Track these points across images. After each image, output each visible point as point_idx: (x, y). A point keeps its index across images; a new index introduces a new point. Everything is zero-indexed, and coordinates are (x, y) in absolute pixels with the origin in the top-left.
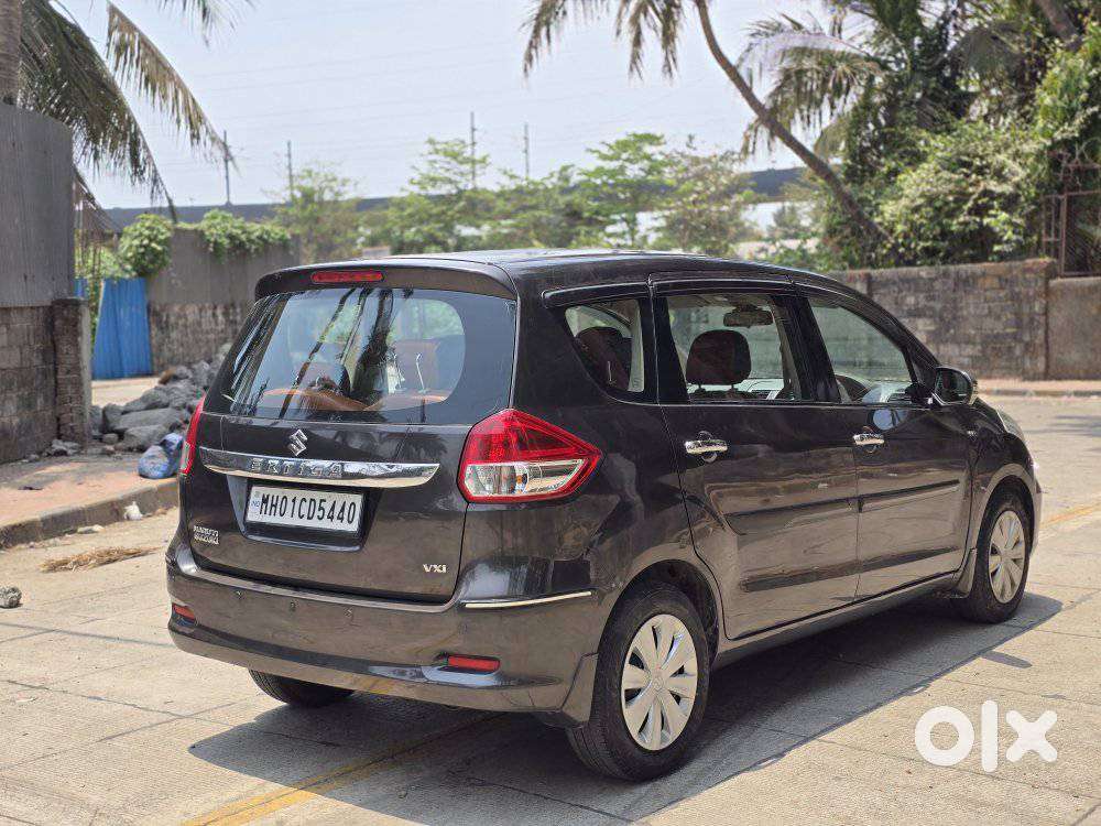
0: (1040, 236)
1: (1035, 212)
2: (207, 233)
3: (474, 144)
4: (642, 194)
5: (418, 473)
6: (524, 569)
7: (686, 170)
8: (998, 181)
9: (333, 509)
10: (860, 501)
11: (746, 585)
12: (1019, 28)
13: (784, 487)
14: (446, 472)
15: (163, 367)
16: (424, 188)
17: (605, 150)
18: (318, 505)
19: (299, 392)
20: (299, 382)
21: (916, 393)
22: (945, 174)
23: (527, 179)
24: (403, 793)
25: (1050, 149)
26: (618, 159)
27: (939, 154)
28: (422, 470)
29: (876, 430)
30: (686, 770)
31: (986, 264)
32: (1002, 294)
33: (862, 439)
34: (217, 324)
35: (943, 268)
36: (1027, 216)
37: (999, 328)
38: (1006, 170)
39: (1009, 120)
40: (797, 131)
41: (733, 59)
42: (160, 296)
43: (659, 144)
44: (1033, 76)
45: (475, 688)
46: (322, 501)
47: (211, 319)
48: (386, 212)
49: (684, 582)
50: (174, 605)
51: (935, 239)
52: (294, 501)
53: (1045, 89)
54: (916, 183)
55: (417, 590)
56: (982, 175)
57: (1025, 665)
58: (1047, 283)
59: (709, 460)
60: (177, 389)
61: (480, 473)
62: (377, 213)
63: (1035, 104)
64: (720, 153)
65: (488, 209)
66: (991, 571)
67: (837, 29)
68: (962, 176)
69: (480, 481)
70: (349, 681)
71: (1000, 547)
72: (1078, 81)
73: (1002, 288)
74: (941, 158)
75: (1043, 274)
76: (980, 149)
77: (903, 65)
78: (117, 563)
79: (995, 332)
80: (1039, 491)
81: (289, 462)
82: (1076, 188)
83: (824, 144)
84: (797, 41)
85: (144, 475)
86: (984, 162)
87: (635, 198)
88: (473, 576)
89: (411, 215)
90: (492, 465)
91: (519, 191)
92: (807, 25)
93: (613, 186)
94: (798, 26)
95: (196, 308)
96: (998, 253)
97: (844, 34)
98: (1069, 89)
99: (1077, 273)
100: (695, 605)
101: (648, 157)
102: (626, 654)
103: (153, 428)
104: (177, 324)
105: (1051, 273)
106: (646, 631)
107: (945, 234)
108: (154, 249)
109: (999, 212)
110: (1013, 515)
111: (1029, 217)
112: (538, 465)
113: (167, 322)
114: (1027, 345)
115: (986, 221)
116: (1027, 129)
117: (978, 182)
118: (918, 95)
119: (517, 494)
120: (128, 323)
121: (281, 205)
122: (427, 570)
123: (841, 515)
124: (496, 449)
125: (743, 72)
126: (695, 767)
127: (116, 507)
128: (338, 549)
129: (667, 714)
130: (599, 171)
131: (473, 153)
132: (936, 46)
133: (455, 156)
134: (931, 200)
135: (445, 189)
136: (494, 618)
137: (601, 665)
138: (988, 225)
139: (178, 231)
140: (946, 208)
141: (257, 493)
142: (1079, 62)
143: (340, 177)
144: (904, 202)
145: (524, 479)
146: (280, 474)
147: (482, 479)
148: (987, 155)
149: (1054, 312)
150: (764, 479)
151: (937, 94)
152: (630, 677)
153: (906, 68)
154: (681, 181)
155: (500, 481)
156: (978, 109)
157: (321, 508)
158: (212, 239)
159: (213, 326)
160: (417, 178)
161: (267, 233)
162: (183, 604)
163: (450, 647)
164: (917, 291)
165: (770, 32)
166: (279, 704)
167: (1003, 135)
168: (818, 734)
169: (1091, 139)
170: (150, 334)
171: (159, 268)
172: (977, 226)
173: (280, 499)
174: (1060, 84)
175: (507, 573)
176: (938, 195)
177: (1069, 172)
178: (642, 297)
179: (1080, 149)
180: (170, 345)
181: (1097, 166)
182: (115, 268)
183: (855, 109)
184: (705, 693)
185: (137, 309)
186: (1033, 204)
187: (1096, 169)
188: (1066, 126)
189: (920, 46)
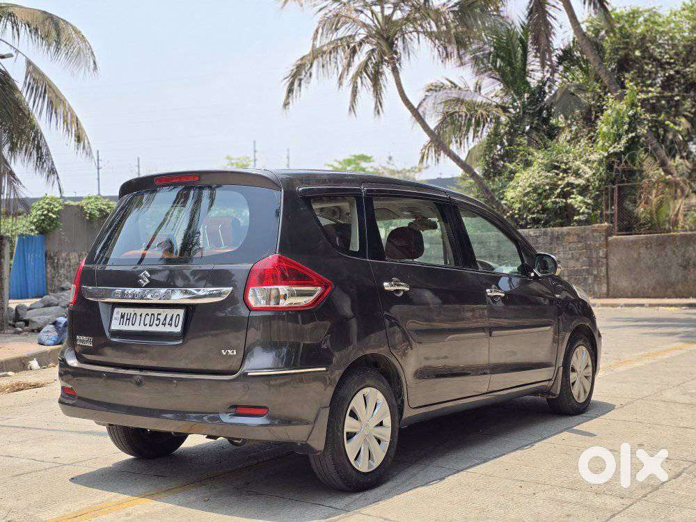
0: (602, 211)
1: (598, 196)
2: (85, 208)
3: (255, 160)
5: (220, 294)
6: (285, 350)
8: (575, 177)
9: (165, 319)
10: (490, 329)
12: (587, 89)
14: (237, 292)
18: (156, 316)
21: (524, 270)
22: (544, 173)
24: (207, 499)
25: (607, 158)
27: (540, 161)
29: (499, 288)
30: (384, 486)
31: (569, 227)
32: (580, 245)
33: (491, 292)
35: (543, 229)
36: (593, 198)
37: (578, 266)
38: (581, 171)
40: (453, 147)
42: (53, 247)
43: (370, 162)
44: (596, 116)
45: (253, 426)
46: (158, 314)
49: (383, 370)
50: (63, 388)
51: (538, 212)
52: (141, 315)
53: (602, 123)
54: (526, 178)
56: (567, 173)
57: (593, 435)
58: (606, 239)
59: (398, 295)
60: (64, 295)
61: (258, 293)
63: (597, 131)
64: (408, 167)
66: (571, 382)
67: (478, 88)
68: (554, 174)
69: (257, 297)
71: (577, 368)
72: (623, 117)
73: (581, 242)
74: (542, 163)
75: (604, 233)
76: (565, 158)
77: (518, 110)
78: (24, 391)
79: (576, 268)
81: (138, 291)
82: (623, 182)
83: (471, 158)
84: (454, 94)
85: (41, 344)
86: (567, 166)
88: (252, 355)
90: (265, 287)
92: (461, 85)
94: (454, 85)
95: (77, 255)
96: (576, 221)
97: (482, 91)
98: (617, 122)
99: (625, 233)
100: (390, 383)
102: (347, 411)
103: (48, 317)
104: (64, 264)
105: (609, 232)
106: (359, 396)
107: (544, 210)
108: (51, 217)
109: (577, 196)
110: (584, 348)
111: (595, 198)
112: (294, 288)
113: (57, 263)
114: (596, 276)
115: (570, 201)
116: (592, 146)
117: (564, 177)
118: (528, 128)
119: (281, 305)
120: (32, 263)
122: (224, 354)
123: (479, 337)
124: (266, 278)
125: (420, 111)
126: (389, 485)
127: (23, 361)
128: (170, 343)
129: (372, 450)
132: (538, 98)
134: (535, 189)
137: (332, 414)
138: (570, 203)
139: (66, 206)
140: (544, 194)
141: (118, 312)
142: (622, 106)
144: (519, 190)
145: (285, 297)
146: (133, 298)
147: (259, 297)
148: (569, 162)
149: (611, 257)
151: (538, 127)
152: (349, 424)
153: (520, 112)
155: (270, 298)
156: (564, 137)
157: (158, 319)
158: (89, 212)
162: (69, 386)
163: (238, 401)
165: (438, 89)
167: (578, 149)
168: (466, 469)
169: (631, 152)
170: (46, 271)
171: (54, 229)
172: (563, 204)
173: (132, 316)
174: (612, 119)
175: (274, 353)
176: (540, 185)
177: (619, 172)
178: (357, 195)
179: (625, 158)
180: (59, 278)
181: (635, 168)
182: (25, 229)
183: (489, 136)
184: (396, 440)
185: (38, 255)
186: (597, 191)
187: (635, 171)
188: (616, 144)
189: (528, 98)
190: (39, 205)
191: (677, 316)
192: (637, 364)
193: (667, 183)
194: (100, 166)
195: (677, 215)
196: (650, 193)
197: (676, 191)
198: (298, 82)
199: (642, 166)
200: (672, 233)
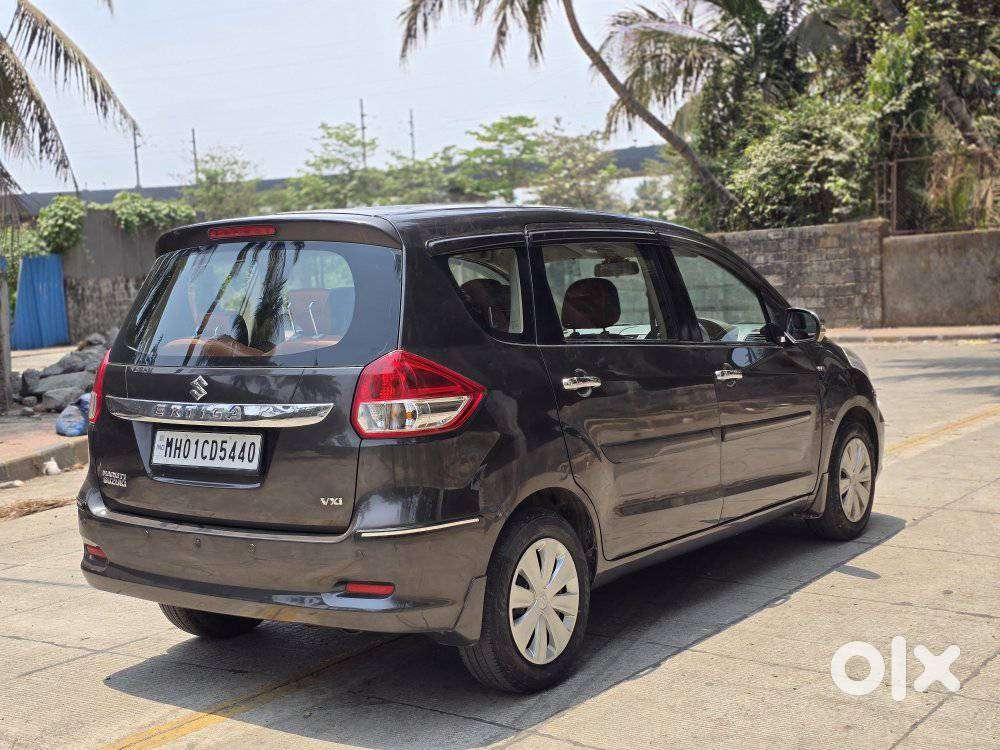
0: (874, 199)
1: (869, 178)
2: (118, 212)
3: (364, 128)
4: (518, 172)
5: (313, 413)
6: (416, 499)
7: (557, 149)
8: (835, 150)
9: (233, 449)
10: (723, 431)
11: (621, 509)
12: (850, 14)
13: (653, 421)
14: (341, 412)
15: (79, 337)
16: (319, 169)
17: (483, 133)
18: (219, 447)
19: (201, 343)
20: (200, 332)
21: (770, 333)
22: (788, 145)
23: (413, 159)
24: (308, 714)
25: (881, 120)
26: (495, 140)
27: (783, 127)
28: (318, 409)
29: (735, 367)
31: (826, 225)
32: (841, 252)
33: (723, 375)
34: (129, 296)
35: (788, 229)
36: (861, 181)
37: (840, 282)
38: (842, 141)
39: (843, 95)
40: (654, 108)
41: (596, 46)
42: (75, 271)
43: (532, 126)
44: (864, 56)
45: (372, 611)
46: (223, 442)
47: (124, 291)
48: (284, 191)
49: (564, 509)
50: (86, 546)
51: (780, 203)
52: (197, 443)
53: (874, 68)
54: (762, 154)
55: (317, 522)
56: (822, 144)
57: (874, 576)
58: (881, 240)
59: (585, 395)
60: (91, 353)
61: (372, 411)
62: (275, 193)
63: (866, 81)
64: (587, 133)
65: (378, 187)
66: (841, 493)
67: (689, 17)
68: (803, 147)
69: (371, 418)
70: (254, 611)
71: (849, 472)
72: (904, 59)
73: (841, 246)
74: (785, 131)
75: (877, 233)
76: (819, 122)
77: (748, 49)
78: (37, 514)
79: (837, 285)
80: (882, 420)
81: (192, 407)
82: (904, 156)
83: (681, 124)
84: (653, 26)
85: (61, 433)
86: (823, 134)
87: (511, 176)
88: (368, 508)
89: (307, 194)
90: (383, 402)
91: (406, 170)
92: (661, 15)
93: (491, 164)
94: (653, 15)
95: (110, 282)
96: (837, 215)
97: (694, 21)
98: (896, 66)
99: (908, 231)
100: (574, 526)
101: (522, 138)
102: (513, 576)
103: (70, 390)
104: (92, 297)
105: (884, 232)
106: (530, 553)
107: (790, 198)
108: (68, 228)
109: (838, 178)
110: (859, 441)
111: (864, 182)
112: (427, 402)
113: (82, 295)
114: (865, 296)
115: (826, 186)
116: (859, 103)
117: (818, 151)
118: (763, 76)
119: (407, 429)
120: (45, 297)
121: (188, 187)
122: (325, 503)
123: (705, 444)
124: (386, 387)
125: (604, 56)
126: (579, 678)
127: (35, 463)
128: (241, 486)
129: (552, 630)
130: (478, 152)
131: (363, 137)
132: (777, 31)
133: (346, 139)
134: (776, 169)
135: (338, 170)
136: (389, 546)
137: (490, 586)
138: (828, 189)
139: (90, 211)
140: (790, 176)
141: (162, 437)
142: (903, 42)
143: (240, 160)
144: (752, 171)
145: (414, 415)
146: (183, 418)
147: (375, 416)
148: (825, 127)
149: (888, 267)
150: (634, 415)
151: (779, 74)
152: (517, 596)
153: (750, 52)
154: (552, 159)
155: (390, 419)
156: (814, 89)
157: (222, 449)
158: (123, 218)
159: (126, 298)
160: (312, 161)
161: (175, 211)
162: (95, 545)
163: (347, 574)
164: (766, 250)
165: (628, 21)
166: (191, 636)
167: (838, 109)
168: (691, 645)
169: (916, 111)
170: (67, 307)
171: (74, 245)
172: (818, 191)
173: (183, 443)
174: (887, 62)
175: (400, 503)
176: (782, 164)
177: (898, 141)
178: (518, 246)
179: (906, 120)
180: (86, 316)
181: (922, 135)
182: (31, 245)
183: (705, 89)
184: (586, 612)
185: (54, 284)
186: (866, 170)
187: (922, 138)
188: (894, 101)
189: (762, 31)
190: (51, 211)
191: (985, 355)
192: (934, 444)
193: (970, 157)
194: (138, 144)
195: (983, 202)
196: (944, 172)
197: (982, 168)
198: (423, 19)
199: (931, 131)
200: (976, 230)
